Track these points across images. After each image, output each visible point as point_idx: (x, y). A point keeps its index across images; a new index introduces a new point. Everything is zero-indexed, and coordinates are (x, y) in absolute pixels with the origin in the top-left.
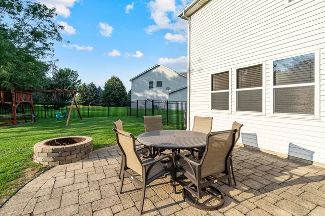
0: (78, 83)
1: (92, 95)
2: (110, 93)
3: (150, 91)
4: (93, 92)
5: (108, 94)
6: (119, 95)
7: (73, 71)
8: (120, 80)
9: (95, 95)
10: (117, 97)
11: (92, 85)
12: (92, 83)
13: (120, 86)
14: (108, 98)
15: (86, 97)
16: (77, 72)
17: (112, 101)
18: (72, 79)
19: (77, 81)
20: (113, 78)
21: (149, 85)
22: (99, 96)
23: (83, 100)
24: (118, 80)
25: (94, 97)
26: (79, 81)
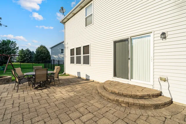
0: (17, 49)
1: (28, 56)
2: (39, 55)
3: (62, 55)
4: (28, 54)
5: (38, 56)
6: (45, 57)
7: (12, 41)
8: (46, 48)
9: (30, 56)
10: (44, 57)
11: (28, 50)
12: (28, 49)
13: (46, 51)
14: (38, 58)
15: (23, 58)
16: (15, 42)
17: (41, 60)
18: (12, 46)
19: (15, 48)
20: (42, 46)
21: (61, 51)
22: (32, 57)
23: (21, 60)
24: (44, 47)
25: (29, 58)
26: (17, 48)
